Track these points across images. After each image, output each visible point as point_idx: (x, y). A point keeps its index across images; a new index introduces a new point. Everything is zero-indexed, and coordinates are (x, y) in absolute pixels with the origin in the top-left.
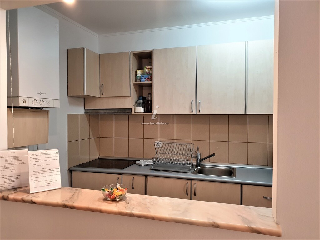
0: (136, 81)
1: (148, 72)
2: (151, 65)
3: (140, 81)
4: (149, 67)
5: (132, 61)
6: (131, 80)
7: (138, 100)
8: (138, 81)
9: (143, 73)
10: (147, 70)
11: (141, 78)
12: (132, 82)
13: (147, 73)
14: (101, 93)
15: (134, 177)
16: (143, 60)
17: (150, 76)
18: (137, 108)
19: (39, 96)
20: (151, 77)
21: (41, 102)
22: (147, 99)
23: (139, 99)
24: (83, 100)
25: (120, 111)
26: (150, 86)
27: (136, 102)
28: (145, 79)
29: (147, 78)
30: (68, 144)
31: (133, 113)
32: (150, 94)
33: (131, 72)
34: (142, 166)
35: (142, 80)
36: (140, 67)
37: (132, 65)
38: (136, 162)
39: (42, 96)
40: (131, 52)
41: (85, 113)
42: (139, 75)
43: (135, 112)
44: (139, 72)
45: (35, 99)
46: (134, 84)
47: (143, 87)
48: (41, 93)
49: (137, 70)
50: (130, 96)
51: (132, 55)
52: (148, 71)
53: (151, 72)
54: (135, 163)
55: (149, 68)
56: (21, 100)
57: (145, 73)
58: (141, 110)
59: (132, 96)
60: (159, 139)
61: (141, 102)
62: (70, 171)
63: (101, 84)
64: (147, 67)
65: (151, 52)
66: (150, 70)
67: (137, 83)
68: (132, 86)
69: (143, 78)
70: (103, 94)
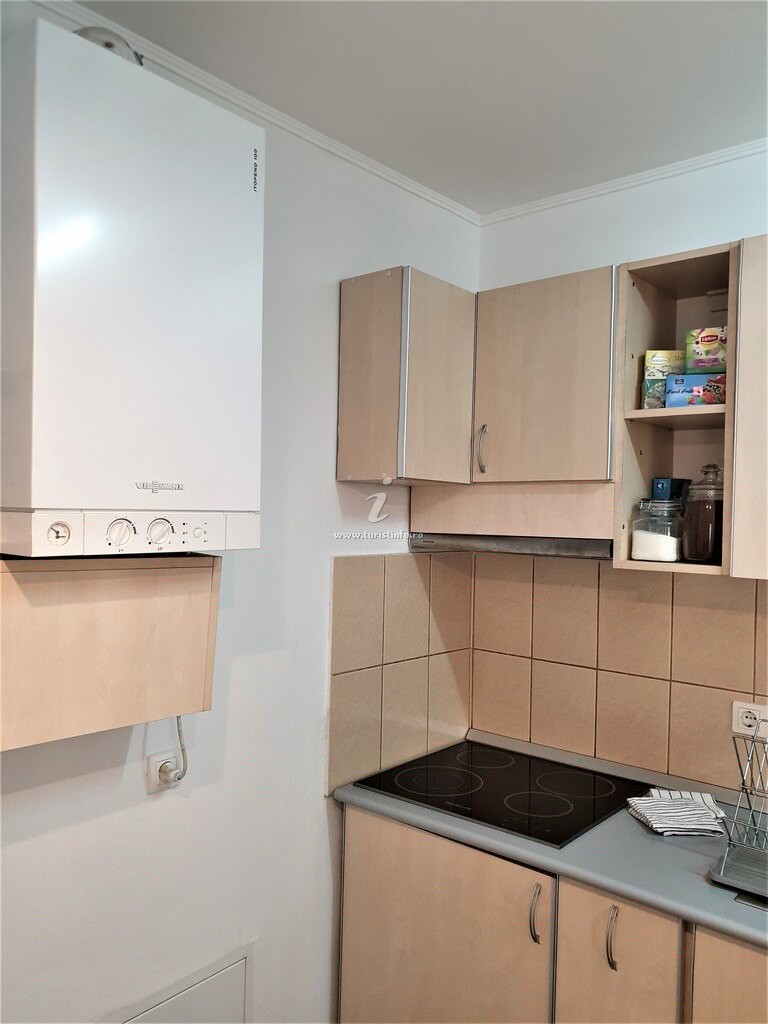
0: (639, 406)
1: (704, 357)
2: (722, 323)
3: (664, 405)
4: (716, 331)
5: (623, 312)
6: (618, 402)
7: (646, 500)
8: (652, 407)
9: (678, 363)
10: (702, 348)
11: (667, 392)
12: (621, 408)
13: (701, 361)
14: (476, 468)
15: (616, 904)
16: (680, 303)
17: (719, 379)
18: (641, 537)
19: (147, 499)
20: (723, 381)
21: (159, 529)
22: (696, 493)
23: (653, 495)
24: (404, 493)
25: (558, 547)
26: (715, 426)
27: (636, 509)
28: (687, 396)
29: (698, 390)
30: (333, 683)
31: (620, 559)
32: (715, 469)
33: (619, 362)
34: (661, 834)
35: (673, 397)
36: (665, 337)
37: (621, 330)
38: (633, 801)
39: (165, 500)
40: (618, 267)
41: (414, 547)
42: (660, 376)
43: (630, 558)
44: (659, 361)
45: (123, 515)
46: (631, 422)
47: (677, 434)
48: (155, 488)
49: (650, 354)
50: (608, 481)
51: (626, 280)
52: (707, 352)
53: (720, 355)
54: (627, 806)
55: (712, 339)
56: (40, 524)
57: (690, 365)
58: (661, 547)
59: (616, 477)
60: (754, 694)
61: (664, 508)
62: (339, 805)
63: (478, 427)
64: (703, 334)
65: (728, 253)
66: (716, 345)
67: (647, 413)
68: (621, 432)
69: (675, 388)
70: (483, 471)
